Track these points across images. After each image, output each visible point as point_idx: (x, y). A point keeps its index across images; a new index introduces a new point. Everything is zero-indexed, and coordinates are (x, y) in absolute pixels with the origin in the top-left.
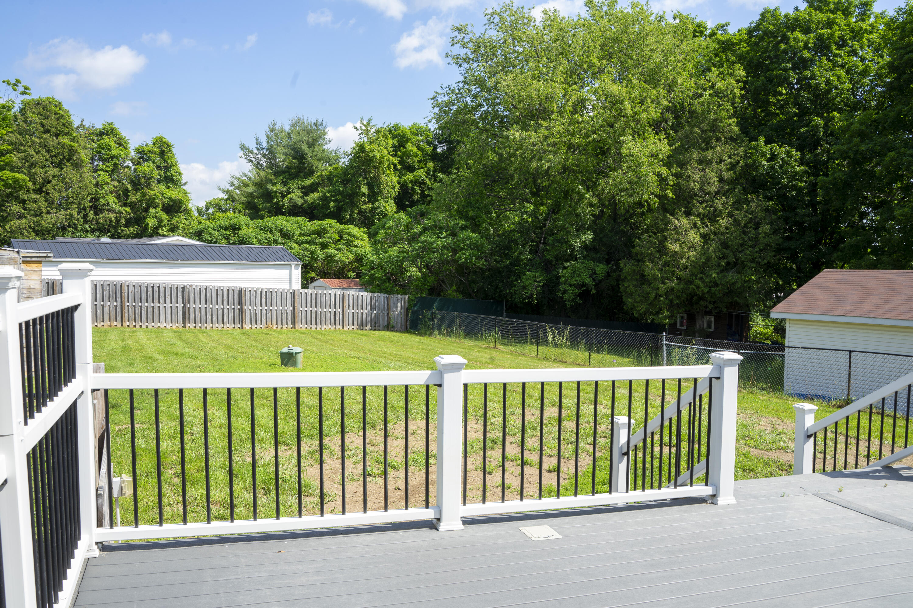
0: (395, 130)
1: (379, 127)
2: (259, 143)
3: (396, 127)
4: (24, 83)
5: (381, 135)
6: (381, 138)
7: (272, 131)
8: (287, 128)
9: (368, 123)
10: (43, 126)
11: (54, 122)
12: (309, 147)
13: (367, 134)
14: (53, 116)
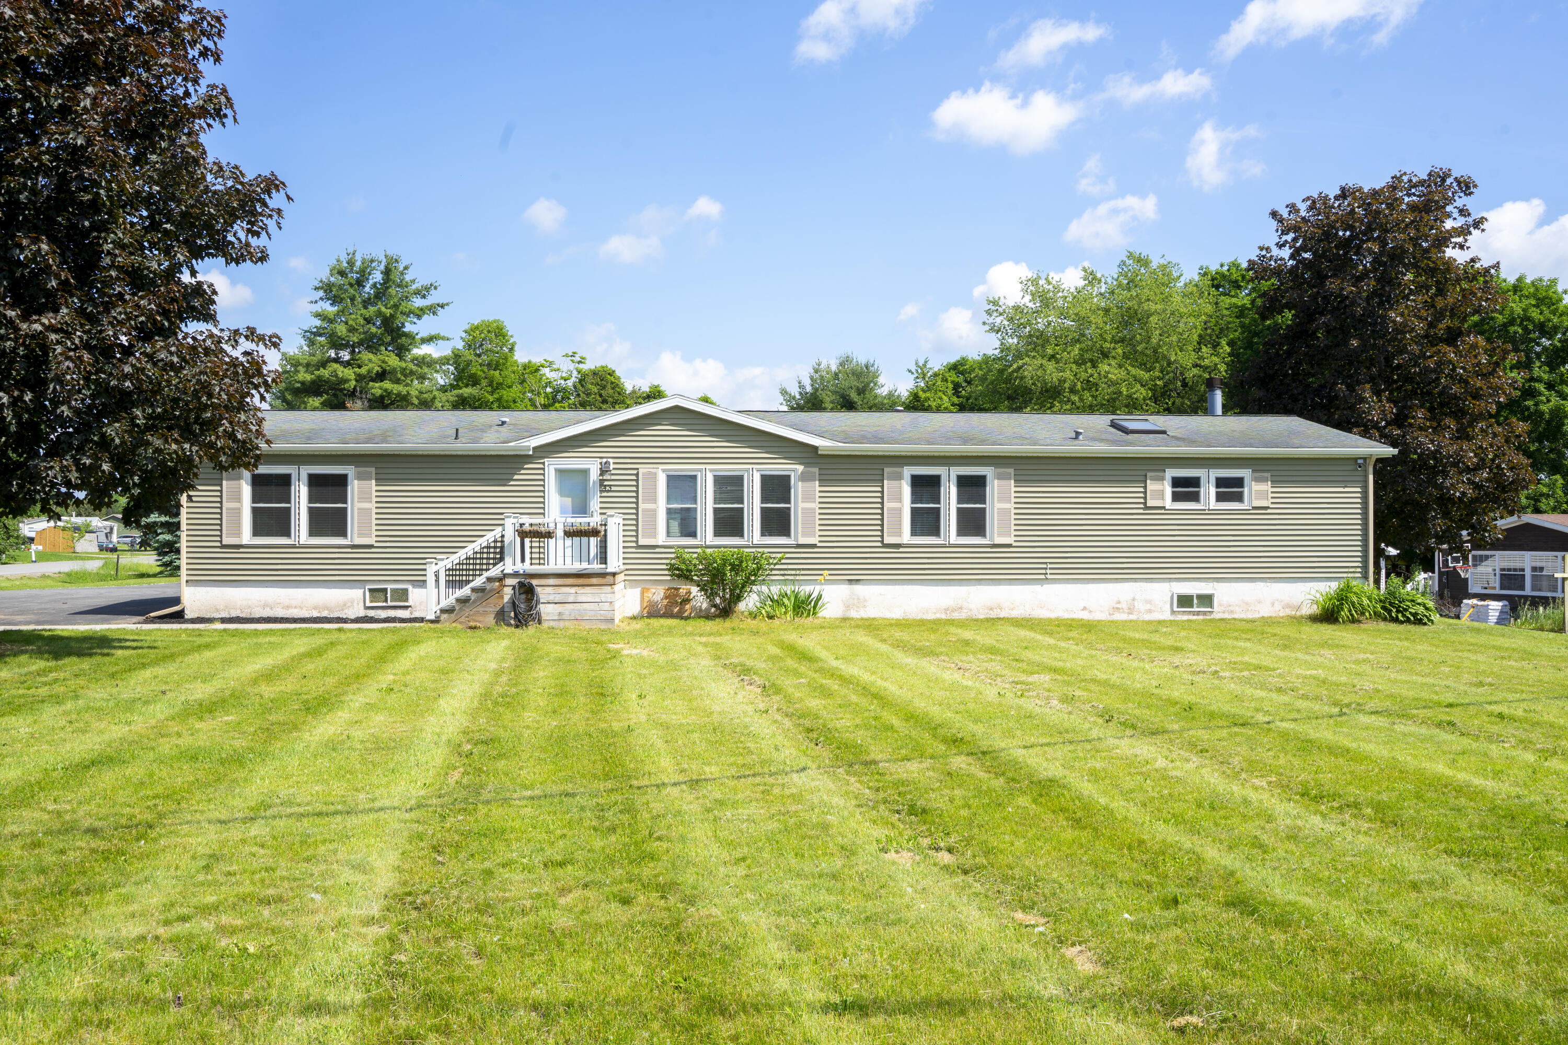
0: (962, 365)
1: (936, 369)
2: (801, 386)
3: (963, 362)
4: (580, 353)
5: (939, 379)
6: (939, 383)
7: (816, 371)
8: (834, 368)
9: (925, 365)
10: (601, 396)
11: (611, 391)
12: (859, 394)
13: (924, 378)
14: (609, 386)
